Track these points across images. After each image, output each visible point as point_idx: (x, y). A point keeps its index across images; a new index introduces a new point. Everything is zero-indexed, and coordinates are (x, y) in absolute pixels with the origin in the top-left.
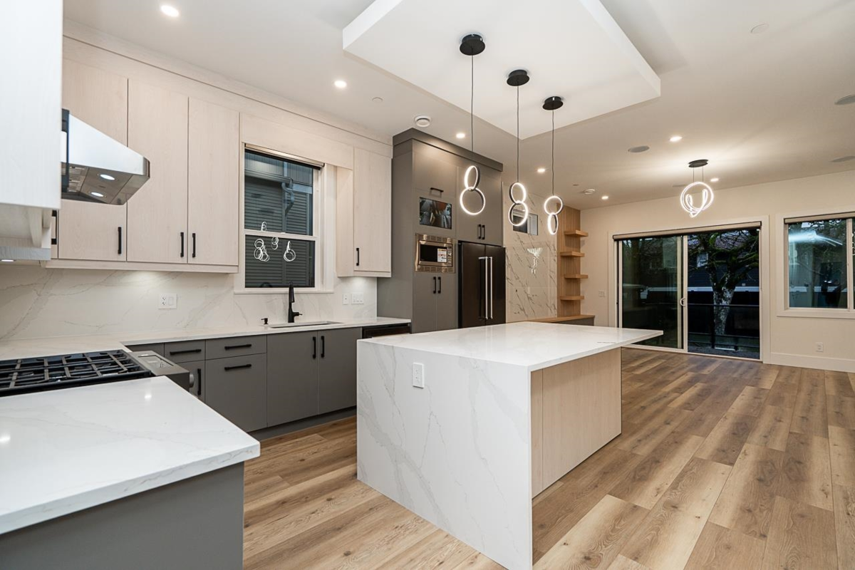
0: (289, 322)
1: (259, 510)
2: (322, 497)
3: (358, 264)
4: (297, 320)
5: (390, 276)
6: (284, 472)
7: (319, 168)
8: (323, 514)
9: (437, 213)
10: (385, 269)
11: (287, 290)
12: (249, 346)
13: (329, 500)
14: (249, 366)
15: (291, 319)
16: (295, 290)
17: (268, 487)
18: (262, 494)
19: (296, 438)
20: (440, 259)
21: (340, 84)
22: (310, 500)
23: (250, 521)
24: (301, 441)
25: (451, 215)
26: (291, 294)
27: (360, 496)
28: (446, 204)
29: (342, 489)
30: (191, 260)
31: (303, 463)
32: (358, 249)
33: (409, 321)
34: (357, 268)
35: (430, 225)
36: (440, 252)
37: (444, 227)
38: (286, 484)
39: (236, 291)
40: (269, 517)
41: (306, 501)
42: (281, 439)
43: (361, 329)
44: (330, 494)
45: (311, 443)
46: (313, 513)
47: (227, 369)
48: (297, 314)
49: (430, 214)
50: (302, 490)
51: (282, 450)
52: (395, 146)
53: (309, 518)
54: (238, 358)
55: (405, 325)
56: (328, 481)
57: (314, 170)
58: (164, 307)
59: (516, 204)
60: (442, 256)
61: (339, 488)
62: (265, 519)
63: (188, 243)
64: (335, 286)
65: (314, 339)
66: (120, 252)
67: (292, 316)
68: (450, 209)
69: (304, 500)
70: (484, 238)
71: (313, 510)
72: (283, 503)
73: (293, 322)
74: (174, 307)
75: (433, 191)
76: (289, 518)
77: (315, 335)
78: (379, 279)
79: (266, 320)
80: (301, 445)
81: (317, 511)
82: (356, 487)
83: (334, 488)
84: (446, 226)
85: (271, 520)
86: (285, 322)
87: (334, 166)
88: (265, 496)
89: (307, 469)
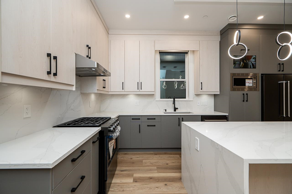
0: (174, 111)
1: (143, 178)
2: (164, 182)
3: (202, 89)
4: (177, 111)
5: (219, 94)
6: (158, 166)
7: (187, 53)
8: (160, 190)
9: (245, 61)
10: (217, 91)
11: (172, 99)
12: (155, 119)
13: (166, 185)
14: (155, 126)
15: (175, 110)
16: (176, 99)
17: (151, 170)
18: (147, 172)
19: (171, 155)
20: (247, 84)
21: (187, 17)
22: (159, 182)
23: (138, 180)
24: (171, 156)
25: (255, 61)
26: (174, 101)
27: (178, 189)
28: (252, 56)
29: (173, 182)
30: (141, 90)
31: (167, 165)
32: (201, 83)
33: (227, 114)
34: (201, 91)
35: (241, 68)
36: (247, 81)
37: (251, 68)
38: (156, 171)
39: (157, 100)
40: (143, 182)
41: (158, 181)
42: (166, 153)
43: (201, 116)
44: (167, 182)
45: (175, 158)
46: (157, 188)
47: (148, 126)
48: (177, 109)
49: (241, 63)
50: (159, 176)
51: (164, 157)
52: (221, 35)
53: (154, 189)
54: (151, 122)
55: (226, 116)
56: (170, 177)
57: (186, 54)
58: (136, 105)
59: (282, 46)
60: (249, 83)
61: (172, 181)
62: (142, 182)
63: (140, 85)
64: (193, 98)
65: (179, 118)
66: (123, 89)
67: (175, 109)
68: (255, 58)
69: (157, 180)
70: (283, 71)
71: (158, 186)
72: (151, 178)
73: (176, 111)
74: (139, 105)
75: (242, 51)
76: (149, 186)
77: (179, 117)
78: (215, 95)
79: (166, 110)
80: (171, 158)
81: (159, 187)
82: (178, 184)
83: (171, 180)
84: (252, 67)
85: (144, 183)
86: (173, 111)
87: (193, 51)
88: (148, 173)
89: (166, 168)
